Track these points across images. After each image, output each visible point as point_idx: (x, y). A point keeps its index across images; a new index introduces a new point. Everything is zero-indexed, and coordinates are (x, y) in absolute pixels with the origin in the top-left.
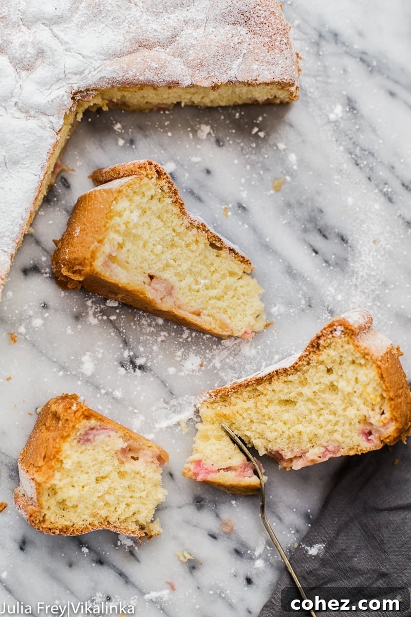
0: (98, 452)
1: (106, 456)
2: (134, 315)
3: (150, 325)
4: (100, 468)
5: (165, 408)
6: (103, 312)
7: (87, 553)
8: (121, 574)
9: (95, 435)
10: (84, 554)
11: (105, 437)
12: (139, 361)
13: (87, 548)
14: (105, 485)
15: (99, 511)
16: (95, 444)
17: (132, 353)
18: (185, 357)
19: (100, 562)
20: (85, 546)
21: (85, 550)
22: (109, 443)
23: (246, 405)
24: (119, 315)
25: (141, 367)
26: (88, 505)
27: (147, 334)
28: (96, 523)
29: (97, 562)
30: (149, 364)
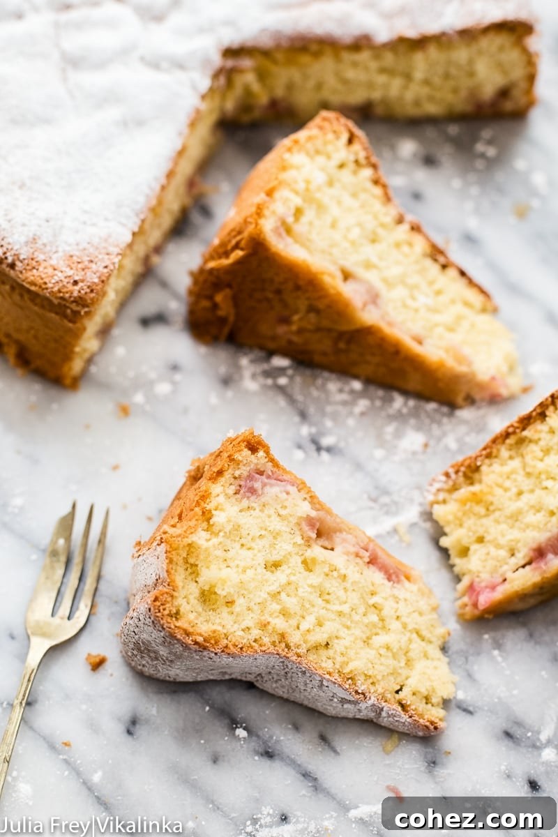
0: (269, 516)
1: (282, 525)
2: (315, 378)
3: (341, 391)
4: (273, 546)
5: (371, 508)
6: (267, 374)
7: (244, 738)
8: (306, 775)
9: (264, 485)
10: (240, 739)
11: (281, 492)
12: (326, 441)
13: (245, 729)
14: (281, 576)
15: (270, 619)
16: (263, 499)
17: (314, 430)
18: (398, 435)
19: (269, 754)
20: (241, 727)
21: (241, 733)
22: (285, 504)
23: (506, 469)
24: (291, 378)
25: (329, 450)
26: (252, 604)
27: (337, 403)
28: (266, 640)
29: (262, 755)
30: (342, 445)
